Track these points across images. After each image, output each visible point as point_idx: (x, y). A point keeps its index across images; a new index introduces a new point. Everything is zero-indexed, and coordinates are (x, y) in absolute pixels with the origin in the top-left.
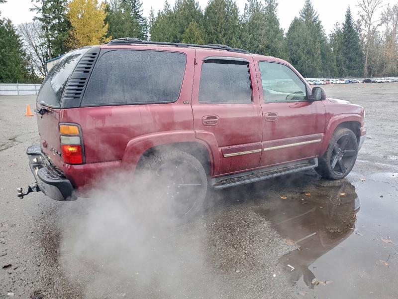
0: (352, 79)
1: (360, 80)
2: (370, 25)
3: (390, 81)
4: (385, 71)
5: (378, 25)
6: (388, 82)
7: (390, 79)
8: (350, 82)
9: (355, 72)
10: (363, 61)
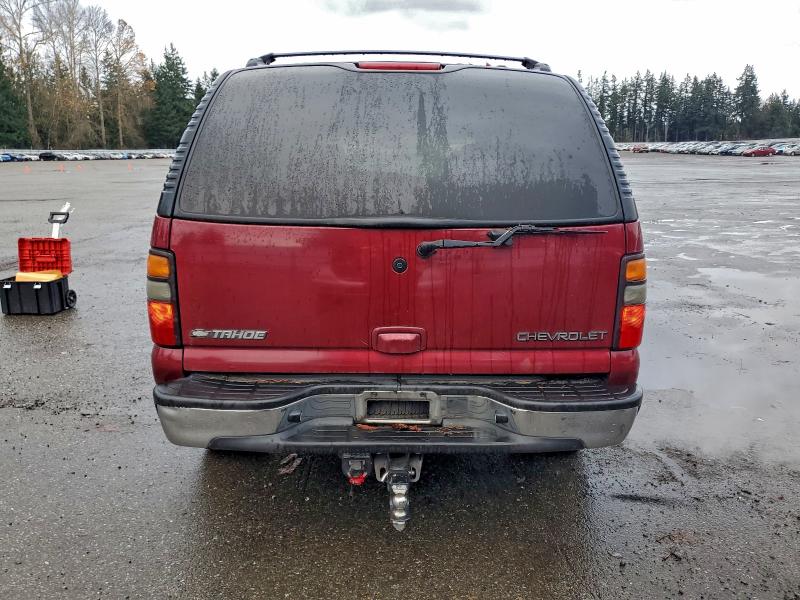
0: (16, 153)
1: (33, 154)
2: (20, 39)
3: (91, 157)
4: (73, 137)
5: (37, 42)
6: (86, 159)
7: (91, 153)
8: (13, 159)
9: (14, 136)
10: (24, 114)
